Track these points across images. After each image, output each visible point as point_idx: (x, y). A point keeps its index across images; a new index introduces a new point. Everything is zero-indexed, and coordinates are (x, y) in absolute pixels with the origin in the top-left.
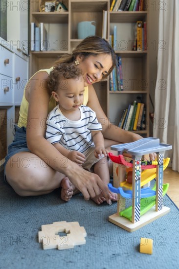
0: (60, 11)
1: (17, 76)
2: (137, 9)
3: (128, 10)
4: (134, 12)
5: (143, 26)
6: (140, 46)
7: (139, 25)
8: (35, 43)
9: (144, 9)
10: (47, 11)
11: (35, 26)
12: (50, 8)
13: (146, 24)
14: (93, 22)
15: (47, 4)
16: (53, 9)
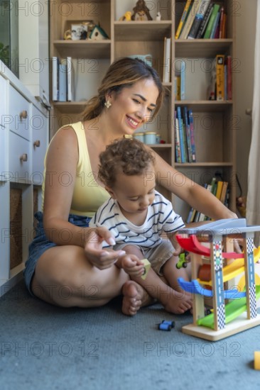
0: (96, 39)
2: (217, 36)
3: (202, 37)
4: (211, 40)
5: (226, 62)
6: (220, 92)
7: (220, 61)
8: (58, 88)
9: (227, 35)
10: (75, 38)
11: (59, 63)
12: (79, 34)
13: (231, 59)
14: (149, 55)
15: (74, 27)
16: (84, 35)
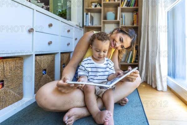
0: (98, 7)
1: (76, 37)
2: (134, 6)
3: (130, 6)
4: (133, 7)
5: (137, 14)
6: (135, 23)
7: (135, 14)
8: (86, 22)
9: (137, 6)
10: (93, 7)
11: (87, 14)
12: (94, 6)
13: (138, 13)
14: (114, 12)
15: (93, 4)
16: (96, 6)
